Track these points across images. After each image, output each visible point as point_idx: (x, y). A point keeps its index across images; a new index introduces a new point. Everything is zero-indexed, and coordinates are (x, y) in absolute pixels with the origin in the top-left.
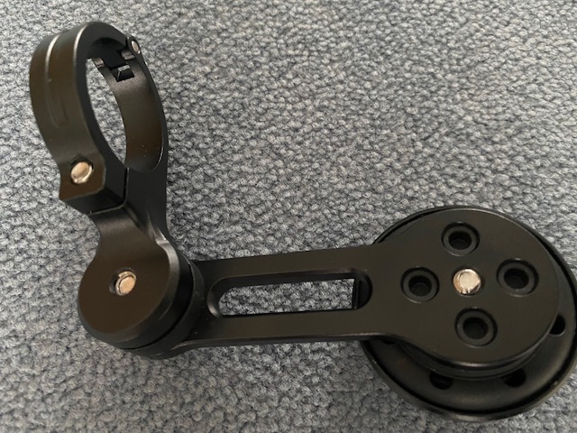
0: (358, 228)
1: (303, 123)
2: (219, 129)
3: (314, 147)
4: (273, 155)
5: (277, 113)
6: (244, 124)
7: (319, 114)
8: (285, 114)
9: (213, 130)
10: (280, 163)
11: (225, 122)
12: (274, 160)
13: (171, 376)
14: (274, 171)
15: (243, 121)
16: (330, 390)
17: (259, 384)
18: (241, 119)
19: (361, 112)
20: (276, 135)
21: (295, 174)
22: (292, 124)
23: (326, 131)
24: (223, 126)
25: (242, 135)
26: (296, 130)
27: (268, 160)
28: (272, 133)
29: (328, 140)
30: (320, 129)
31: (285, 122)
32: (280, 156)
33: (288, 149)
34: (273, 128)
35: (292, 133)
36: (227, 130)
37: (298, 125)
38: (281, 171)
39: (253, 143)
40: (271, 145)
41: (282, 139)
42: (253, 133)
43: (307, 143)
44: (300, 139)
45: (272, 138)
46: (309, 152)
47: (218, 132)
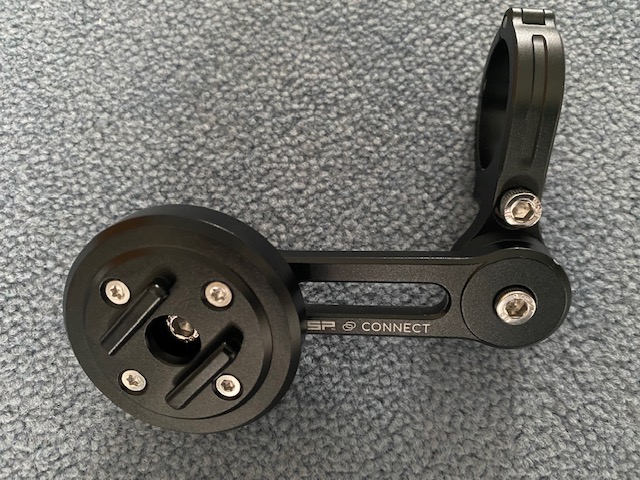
0: (363, 298)
1: (308, 183)
2: (218, 192)
3: (318, 210)
4: (275, 219)
5: (280, 173)
6: (244, 186)
7: (324, 174)
8: (288, 174)
9: (212, 193)
10: (282, 228)
11: (225, 185)
12: (276, 224)
13: (165, 454)
14: (275, 237)
15: (244, 183)
16: (328, 470)
17: (256, 464)
18: (241, 180)
19: (369, 171)
20: (279, 197)
21: (297, 239)
22: (296, 185)
23: (331, 193)
24: (222, 188)
25: (242, 199)
26: (300, 191)
27: (269, 225)
28: (274, 195)
29: (333, 203)
30: (325, 190)
31: (288, 183)
32: (282, 220)
33: (291, 213)
34: (275, 190)
35: (295, 195)
36: (226, 193)
37: (302, 186)
38: (283, 237)
39: (254, 207)
40: (273, 209)
41: (285, 202)
42: (254, 195)
43: (311, 206)
44: (303, 202)
45: (273, 202)
46: (313, 215)
47: (217, 195)
